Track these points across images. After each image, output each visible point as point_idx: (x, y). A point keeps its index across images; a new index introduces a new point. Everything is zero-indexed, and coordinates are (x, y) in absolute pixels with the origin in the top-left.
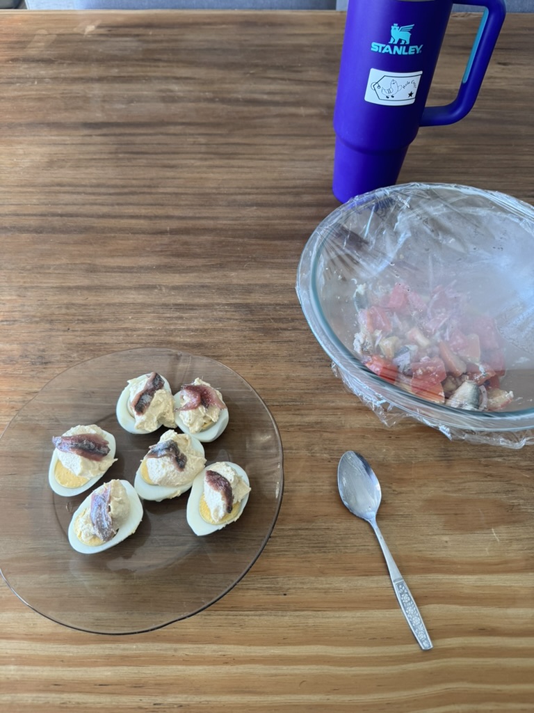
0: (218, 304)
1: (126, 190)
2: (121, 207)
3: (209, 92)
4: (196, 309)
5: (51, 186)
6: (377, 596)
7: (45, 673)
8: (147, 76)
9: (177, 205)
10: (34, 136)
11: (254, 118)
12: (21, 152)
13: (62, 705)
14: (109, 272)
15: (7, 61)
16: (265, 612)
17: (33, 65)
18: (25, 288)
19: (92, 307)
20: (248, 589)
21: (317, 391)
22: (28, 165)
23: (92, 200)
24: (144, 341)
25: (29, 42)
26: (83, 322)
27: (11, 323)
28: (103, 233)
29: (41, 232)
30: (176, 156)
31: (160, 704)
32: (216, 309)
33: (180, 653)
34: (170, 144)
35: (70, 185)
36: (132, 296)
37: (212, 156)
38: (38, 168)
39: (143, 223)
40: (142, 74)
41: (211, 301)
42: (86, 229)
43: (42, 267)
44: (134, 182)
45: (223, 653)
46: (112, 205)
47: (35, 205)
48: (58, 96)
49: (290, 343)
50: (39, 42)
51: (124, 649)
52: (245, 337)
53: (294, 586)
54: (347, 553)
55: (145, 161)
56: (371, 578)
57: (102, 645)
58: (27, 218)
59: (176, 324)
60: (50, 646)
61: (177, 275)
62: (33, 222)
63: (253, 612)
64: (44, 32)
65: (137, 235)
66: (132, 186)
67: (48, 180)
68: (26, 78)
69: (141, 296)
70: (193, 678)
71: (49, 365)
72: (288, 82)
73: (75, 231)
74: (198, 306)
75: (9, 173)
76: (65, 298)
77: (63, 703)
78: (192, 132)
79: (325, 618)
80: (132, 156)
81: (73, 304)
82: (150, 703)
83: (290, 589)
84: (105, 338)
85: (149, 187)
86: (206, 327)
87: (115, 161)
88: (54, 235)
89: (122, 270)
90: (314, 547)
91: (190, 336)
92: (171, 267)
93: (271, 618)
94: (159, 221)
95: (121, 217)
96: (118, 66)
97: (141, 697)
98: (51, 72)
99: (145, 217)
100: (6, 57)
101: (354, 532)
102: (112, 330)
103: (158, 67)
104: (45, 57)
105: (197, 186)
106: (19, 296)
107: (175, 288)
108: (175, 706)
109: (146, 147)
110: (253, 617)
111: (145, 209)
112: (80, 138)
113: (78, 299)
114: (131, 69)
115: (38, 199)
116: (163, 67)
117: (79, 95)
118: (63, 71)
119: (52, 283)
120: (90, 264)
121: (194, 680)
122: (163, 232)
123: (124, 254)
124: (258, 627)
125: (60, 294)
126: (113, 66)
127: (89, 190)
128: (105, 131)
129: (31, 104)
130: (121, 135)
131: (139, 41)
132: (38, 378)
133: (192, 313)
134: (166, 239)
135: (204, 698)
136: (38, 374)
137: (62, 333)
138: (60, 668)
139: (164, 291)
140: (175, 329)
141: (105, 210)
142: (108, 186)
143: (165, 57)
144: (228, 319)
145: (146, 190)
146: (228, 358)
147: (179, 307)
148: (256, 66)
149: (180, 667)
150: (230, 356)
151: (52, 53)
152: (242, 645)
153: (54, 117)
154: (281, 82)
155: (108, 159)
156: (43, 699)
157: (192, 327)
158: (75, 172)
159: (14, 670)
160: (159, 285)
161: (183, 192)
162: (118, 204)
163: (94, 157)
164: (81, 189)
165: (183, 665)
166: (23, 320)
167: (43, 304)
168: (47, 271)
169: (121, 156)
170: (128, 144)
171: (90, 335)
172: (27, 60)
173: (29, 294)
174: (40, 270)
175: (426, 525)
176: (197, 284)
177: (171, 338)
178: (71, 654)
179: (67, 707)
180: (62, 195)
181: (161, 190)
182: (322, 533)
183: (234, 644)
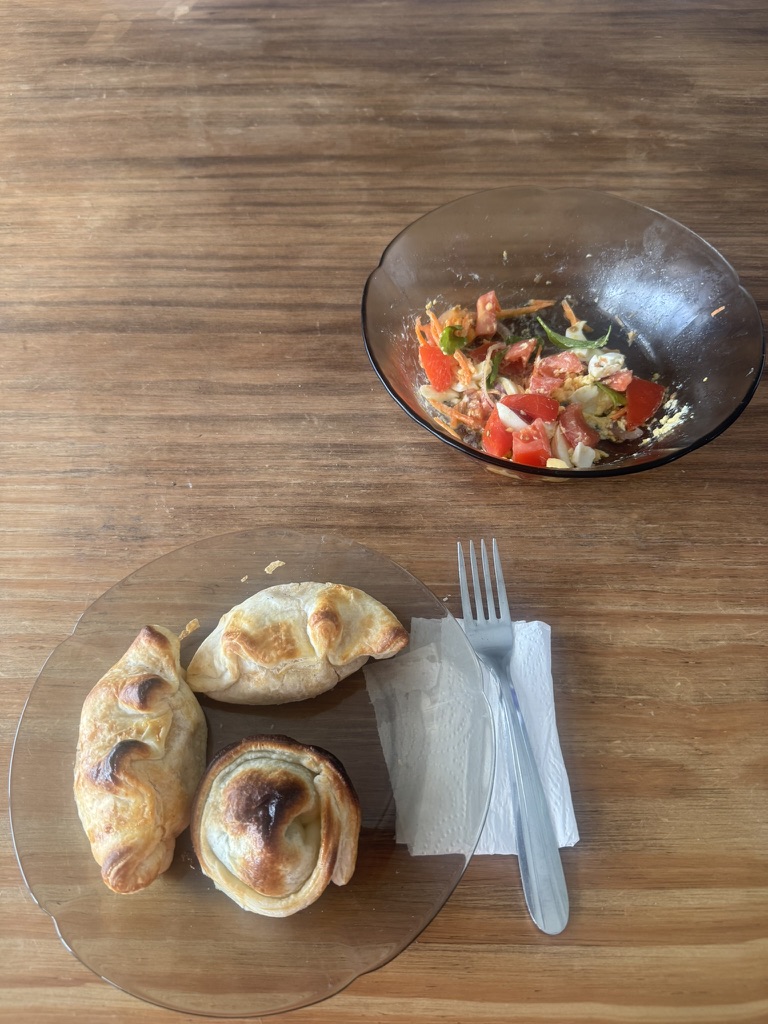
0: (401, 444)
1: (250, 263)
2: (243, 290)
3: (368, 107)
4: (366, 453)
5: (135, 257)
6: (680, 923)
8: (271, 84)
9: (330, 287)
10: (106, 178)
11: (439, 148)
12: (87, 204)
14: (231, 394)
15: (59, 63)
16: (504, 947)
17: (98, 68)
18: (105, 419)
19: (208, 450)
20: (474, 908)
21: (566, 587)
22: (98, 224)
23: (199, 278)
24: (290, 504)
25: (91, 33)
26: (197, 473)
27: (85, 474)
28: (219, 331)
29: (123, 330)
30: (324, 208)
32: (397, 453)
33: (374, 1012)
34: (314, 189)
35: (164, 255)
36: (269, 432)
37: (379, 208)
38: (113, 229)
39: (278, 317)
40: (265, 80)
41: (388, 439)
42: (194, 326)
43: (128, 385)
44: (261, 250)
45: (440, 1013)
46: (230, 287)
47: (112, 287)
48: (139, 117)
49: (517, 507)
50: (106, 33)
52: (445, 496)
54: (627, 850)
55: (276, 217)
56: (669, 893)
57: (251, 996)
58: (101, 307)
59: (338, 476)
60: (172, 995)
61: (335, 398)
62: (112, 314)
63: (484, 947)
64: (112, 17)
65: (270, 335)
66: (258, 257)
67: (129, 249)
68: (90, 89)
69: (281, 432)
71: (147, 542)
72: (488, 89)
73: (176, 328)
74: (369, 446)
75: (71, 237)
76: (165, 435)
78: (346, 170)
79: (599, 957)
80: (255, 209)
81: (179, 445)
84: (231, 499)
85: (284, 257)
86: (384, 481)
87: (231, 217)
88: (144, 335)
89: (251, 390)
91: (360, 496)
92: (324, 386)
93: (515, 956)
94: (303, 313)
95: (245, 306)
96: (228, 69)
98: (126, 79)
99: (282, 306)
100: (59, 58)
101: (638, 817)
102: (241, 486)
103: (288, 68)
104: (116, 55)
105: (359, 256)
106: (95, 431)
107: (332, 419)
109: (276, 194)
110: (485, 955)
111: (281, 293)
112: (176, 181)
113: (187, 436)
114: (247, 73)
115: (116, 278)
116: (296, 68)
117: (170, 114)
118: (145, 77)
119: (145, 410)
120: (201, 381)
122: (310, 330)
123: (252, 364)
124: (495, 970)
125: (159, 429)
126: (220, 69)
127: (195, 263)
128: (212, 170)
129: (99, 129)
130: (236, 176)
131: (258, 28)
132: (132, 561)
133: (361, 459)
134: (313, 342)
136: (132, 556)
137: (165, 491)
139: (316, 423)
140: (336, 485)
141: (220, 294)
142: (223, 258)
143: (297, 53)
144: (416, 468)
145: (280, 262)
146: (420, 530)
147: (340, 449)
148: (438, 65)
150: (423, 528)
151: (127, 49)
152: (471, 1000)
153: (133, 151)
154: (477, 89)
155: (219, 214)
157: (362, 481)
158: (171, 235)
160: (309, 415)
161: (338, 265)
162: (240, 286)
163: (199, 211)
164: (180, 262)
166: (104, 469)
167: (133, 445)
168: (137, 392)
169: (239, 208)
170: (248, 190)
171: (208, 495)
172: (89, 61)
173: (110, 428)
174: (125, 389)
175: (751, 806)
176: (365, 412)
177: (332, 499)
180: (152, 270)
181: (303, 263)
183: (459, 999)
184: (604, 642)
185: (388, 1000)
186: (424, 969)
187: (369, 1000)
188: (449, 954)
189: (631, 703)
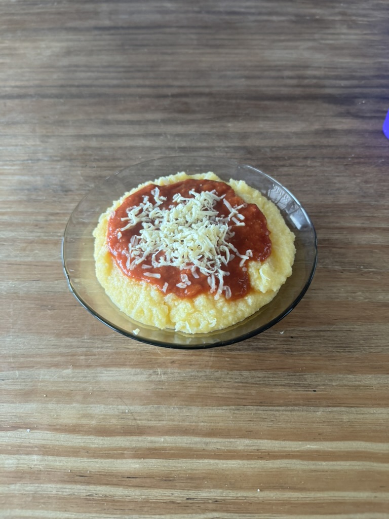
0: (219, 147)
1: (132, 69)
2: (128, 80)
3: (196, 7)
4: (198, 151)
5: (69, 67)
7: (70, 464)
9: (177, 78)
10: (55, 36)
11: (235, 23)
12: (44, 46)
13: (88, 497)
14: (120, 124)
16: (296, 408)
18: (48, 136)
19: (106, 150)
20: (275, 385)
22: (49, 54)
23: (104, 76)
26: (98, 160)
27: (35, 161)
28: (114, 97)
29: (61, 98)
30: (173, 47)
31: (193, 499)
33: (211, 447)
35: (85, 66)
36: (141, 142)
37: (203, 47)
39: (148, 91)
41: (212, 145)
43: (62, 121)
44: (139, 64)
45: (256, 448)
46: (121, 79)
49: (289, 176)
51: (151, 442)
53: (323, 383)
54: (371, 352)
55: (146, 51)
57: (128, 438)
58: (49, 88)
59: (182, 162)
60: (75, 437)
61: (180, 126)
62: (54, 91)
63: (283, 408)
65: (143, 99)
66: (137, 67)
67: (66, 64)
69: (148, 142)
70: (227, 473)
71: (70, 193)
73: (90, 96)
74: (200, 148)
75: (35, 59)
76: (82, 143)
77: (89, 495)
78: (184, 32)
79: (360, 414)
80: (136, 47)
81: (89, 147)
82: (183, 497)
83: (319, 385)
85: (151, 67)
87: (122, 51)
88: (72, 100)
89: (131, 123)
90: (337, 347)
92: (174, 120)
93: (304, 413)
94: (161, 89)
95: (128, 86)
97: (173, 491)
99: (150, 86)
105: (192, 66)
106: (42, 142)
107: (178, 135)
108: (210, 501)
109: (146, 41)
110: (284, 413)
111: (149, 81)
112: (93, 37)
113: (94, 143)
117: (90, 11)
119: (71, 132)
120: (103, 119)
121: (227, 475)
122: (165, 96)
123: (132, 111)
124: (291, 422)
125: (78, 140)
127: (101, 69)
128: (112, 32)
129: (52, 16)
130: (126, 34)
133: (196, 154)
134: (166, 102)
135: (240, 494)
136: (59, 200)
137: (80, 169)
138: (85, 459)
139: (169, 136)
141: (115, 82)
142: (118, 67)
144: (228, 158)
145: (149, 69)
147: (183, 149)
149: (212, 461)
152: (276, 440)
153: (71, 24)
155: (115, 50)
156: (67, 490)
157: (197, 164)
158: (89, 58)
159: (37, 460)
160: (165, 134)
162: (126, 78)
163: (104, 48)
164: (94, 69)
165: (216, 459)
166: (46, 159)
167: (63, 148)
168: (67, 124)
169: (126, 47)
170: (132, 40)
171: (105, 170)
173: (51, 140)
176: (198, 133)
178: (96, 446)
179: (94, 500)
180: (78, 73)
181: (162, 69)
182: (344, 334)
183: (267, 439)
184: (347, 242)
185: (220, 440)
186: (244, 421)
187: (208, 440)
188: (260, 412)
189: (366, 273)
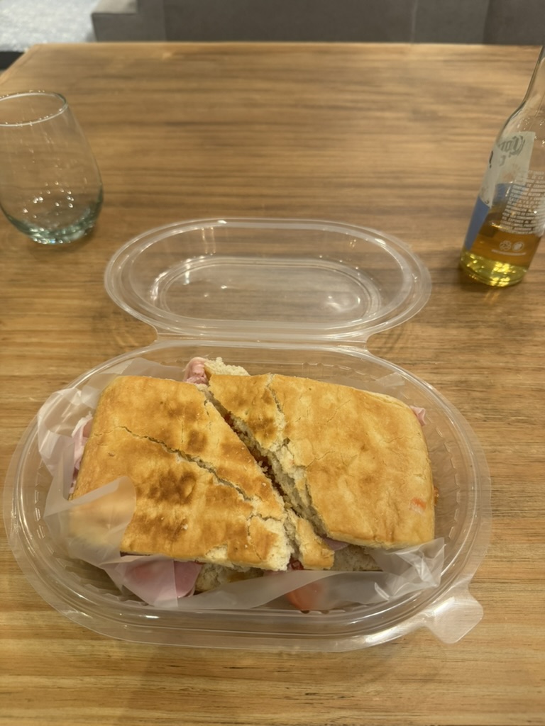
1: (215, 174)
2: (211, 188)
5: (136, 170)
8: (227, 89)
9: (271, 186)
10: (117, 131)
15: (87, 78)
17: (113, 80)
22: (111, 153)
23: (180, 181)
25: (108, 64)
29: (129, 206)
35: (156, 169)
37: (301, 148)
38: (121, 156)
39: (235, 201)
40: (221, 87)
42: (177, 205)
44: (223, 168)
46: (202, 185)
47: (120, 184)
48: (140, 103)
50: (118, 65)
55: (232, 151)
58: (113, 194)
62: (120, 198)
64: (122, 58)
66: (221, 171)
68: (107, 89)
72: (368, 93)
73: (165, 206)
78: (277, 129)
80: (218, 147)
85: (239, 171)
87: (201, 151)
88: (142, 209)
94: (253, 199)
96: (196, 81)
98: (131, 85)
99: (237, 196)
103: (237, 82)
104: (124, 74)
109: (232, 141)
111: (237, 189)
112: (164, 133)
114: (210, 84)
115: (122, 180)
116: (242, 82)
117: (160, 101)
118: (143, 84)
122: (258, 208)
126: (192, 81)
127: (177, 173)
128: (188, 128)
129: (114, 108)
130: (204, 131)
131: (216, 64)
141: (194, 189)
142: (197, 171)
145: (236, 174)
153: (136, 118)
155: (194, 150)
158: (161, 159)
161: (275, 175)
162: (208, 185)
163: (181, 148)
164: (167, 173)
169: (207, 147)
170: (213, 138)
172: (107, 77)
180: (148, 177)
181: (251, 174)
184: (489, 384)
189: (514, 421)
